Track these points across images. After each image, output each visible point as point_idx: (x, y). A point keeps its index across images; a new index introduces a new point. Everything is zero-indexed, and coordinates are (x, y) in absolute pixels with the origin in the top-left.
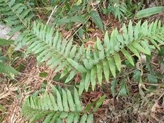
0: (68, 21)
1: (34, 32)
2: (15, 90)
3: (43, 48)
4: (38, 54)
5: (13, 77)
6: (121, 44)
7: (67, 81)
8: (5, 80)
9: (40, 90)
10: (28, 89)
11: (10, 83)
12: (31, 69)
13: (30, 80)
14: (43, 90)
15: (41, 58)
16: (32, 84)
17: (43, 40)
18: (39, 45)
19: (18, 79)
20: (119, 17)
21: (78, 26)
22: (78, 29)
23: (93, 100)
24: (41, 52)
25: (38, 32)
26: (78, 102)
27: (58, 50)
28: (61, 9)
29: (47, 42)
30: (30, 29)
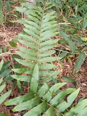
0: (67, 39)
1: (44, 17)
3: (34, 34)
4: (25, 33)
15: (22, 39)
16: (2, 38)
21: (67, 49)
24: (28, 34)
27: (40, 50)
28: (70, 28)
29: (41, 35)
30: (45, 11)
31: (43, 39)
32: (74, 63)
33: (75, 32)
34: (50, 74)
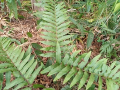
0: (75, 23)
1: (56, 7)
2: (3, 24)
3: (51, 21)
4: (44, 21)
5: (11, 17)
6: (101, 72)
7: (42, 55)
8: (5, 14)
9: (17, 41)
10: (11, 32)
11: (6, 18)
12: (25, 24)
13: (18, 29)
14: (19, 42)
15: (43, 25)
16: (16, 32)
17: (57, 17)
18: (50, 17)
19: (12, 21)
20: (102, 52)
22: (75, 33)
23: (41, 81)
24: (46, 22)
25: (58, 9)
26: (35, 76)
27: (58, 32)
28: (76, 14)
29: (57, 20)
30: (56, 3)
31: (59, 23)
32: (86, 43)
33: (81, 17)
34: (68, 48)
